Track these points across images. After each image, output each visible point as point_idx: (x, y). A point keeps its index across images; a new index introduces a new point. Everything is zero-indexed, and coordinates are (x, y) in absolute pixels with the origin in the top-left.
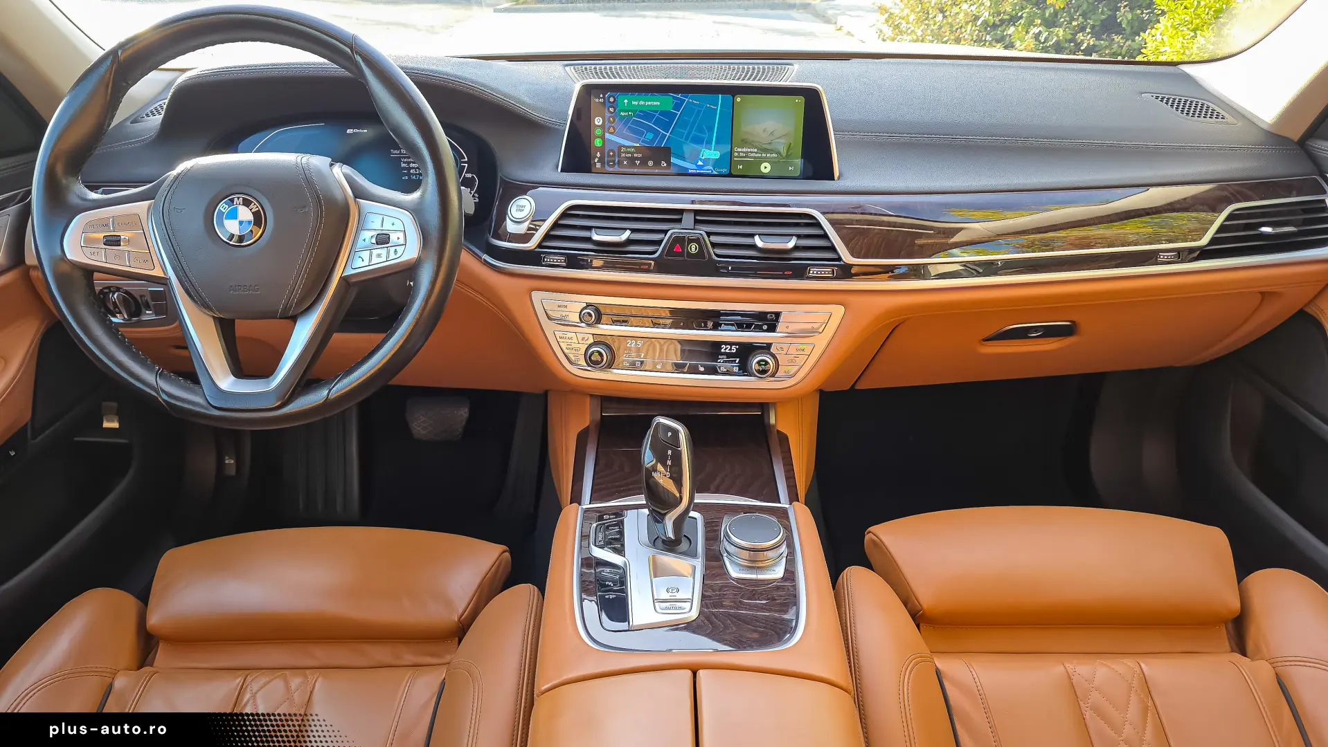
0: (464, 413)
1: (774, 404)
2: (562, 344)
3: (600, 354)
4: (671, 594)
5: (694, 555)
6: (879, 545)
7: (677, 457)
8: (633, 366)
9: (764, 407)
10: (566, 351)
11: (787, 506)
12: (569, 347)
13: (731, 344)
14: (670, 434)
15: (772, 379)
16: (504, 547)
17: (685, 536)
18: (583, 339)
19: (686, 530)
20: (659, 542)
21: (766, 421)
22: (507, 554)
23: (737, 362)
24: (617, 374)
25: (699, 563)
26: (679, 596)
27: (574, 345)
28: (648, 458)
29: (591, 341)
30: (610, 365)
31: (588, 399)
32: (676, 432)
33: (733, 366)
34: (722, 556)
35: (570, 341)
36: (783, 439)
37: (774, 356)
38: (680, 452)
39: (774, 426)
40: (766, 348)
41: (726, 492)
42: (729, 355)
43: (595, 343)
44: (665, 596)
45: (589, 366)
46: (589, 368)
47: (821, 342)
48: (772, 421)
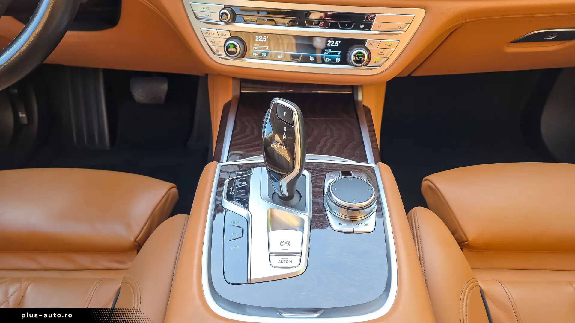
0: (164, 87)
1: (361, 86)
2: (207, 38)
3: (235, 46)
4: (283, 247)
5: (303, 209)
6: (434, 191)
7: (291, 132)
8: (260, 56)
9: (354, 88)
10: (210, 44)
11: (374, 166)
12: (211, 40)
13: (335, 39)
14: (285, 113)
15: (366, 67)
16: (173, 185)
17: (297, 191)
18: (222, 34)
19: (298, 186)
20: (276, 198)
21: (355, 98)
22: (175, 190)
23: (339, 54)
24: (249, 62)
25: (306, 217)
26: (291, 249)
27: (216, 40)
28: (268, 130)
29: (228, 36)
30: (243, 55)
31: (231, 82)
32: (290, 112)
33: (337, 57)
34: (326, 210)
35: (213, 36)
36: (368, 112)
37: (368, 50)
38: (294, 129)
39: (361, 102)
40: (361, 42)
41: (328, 153)
42: (333, 48)
43: (232, 38)
44: (280, 249)
45: (227, 56)
46: (227, 57)
47: (405, 39)
48: (360, 98)
